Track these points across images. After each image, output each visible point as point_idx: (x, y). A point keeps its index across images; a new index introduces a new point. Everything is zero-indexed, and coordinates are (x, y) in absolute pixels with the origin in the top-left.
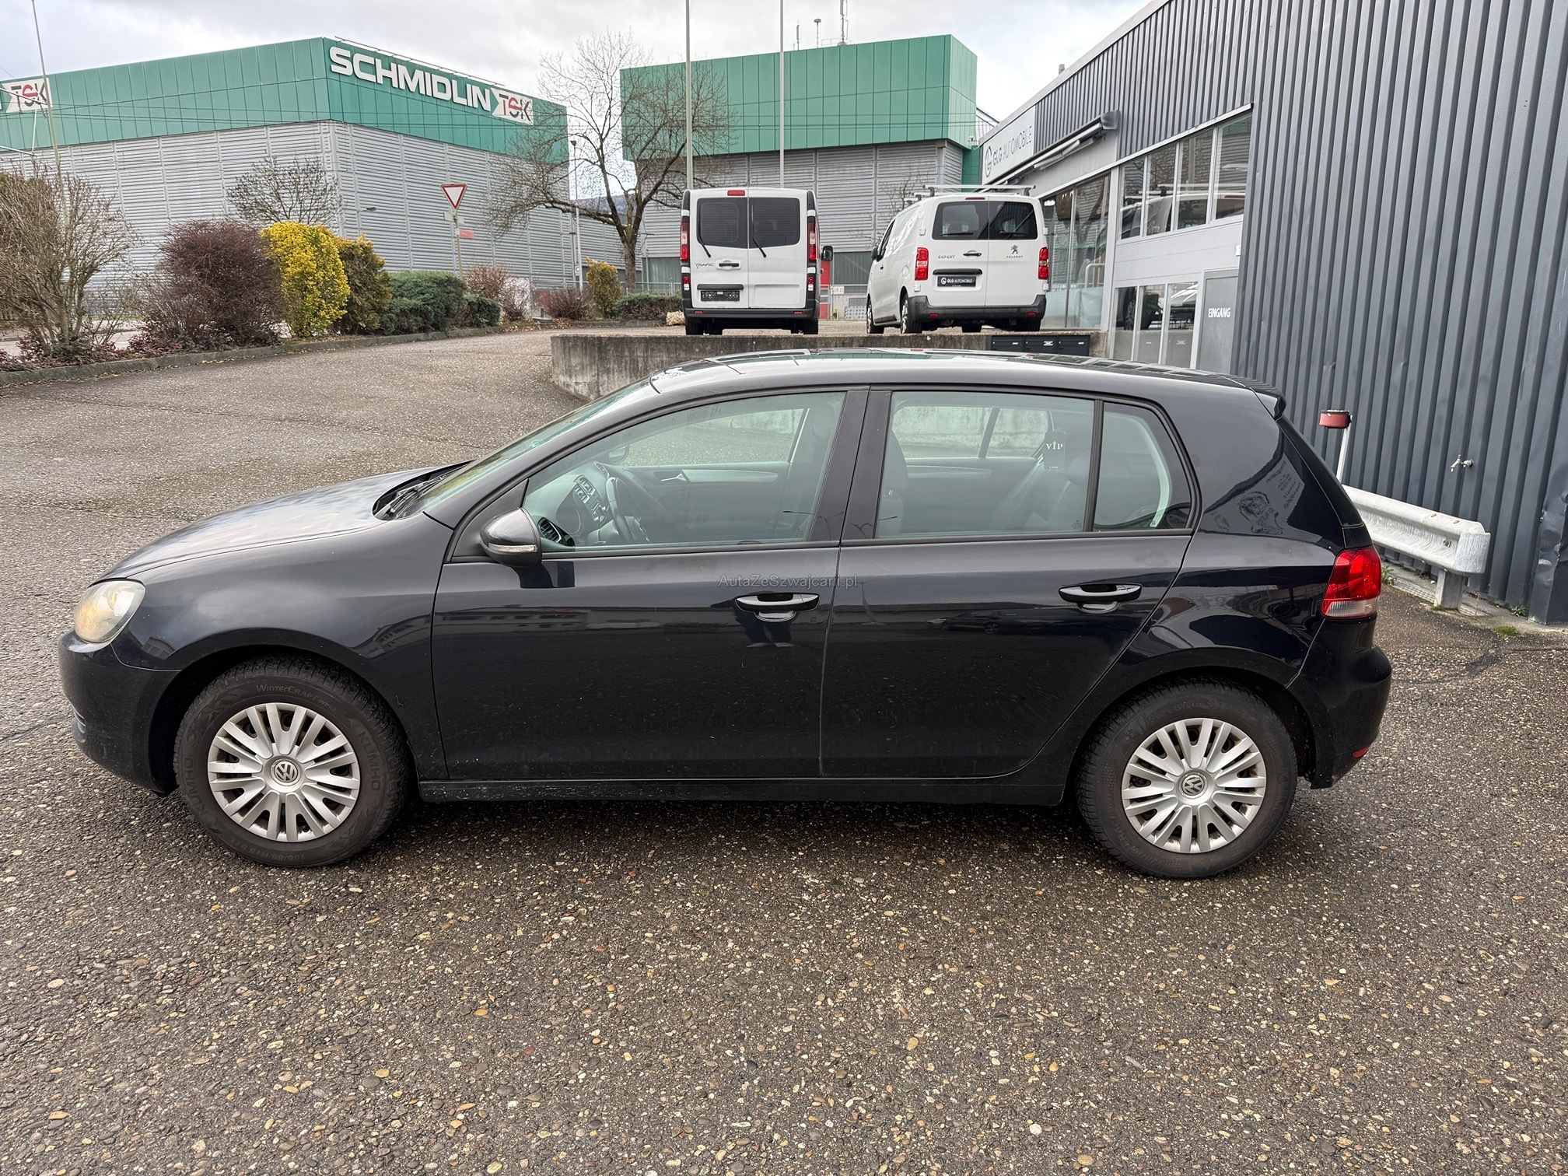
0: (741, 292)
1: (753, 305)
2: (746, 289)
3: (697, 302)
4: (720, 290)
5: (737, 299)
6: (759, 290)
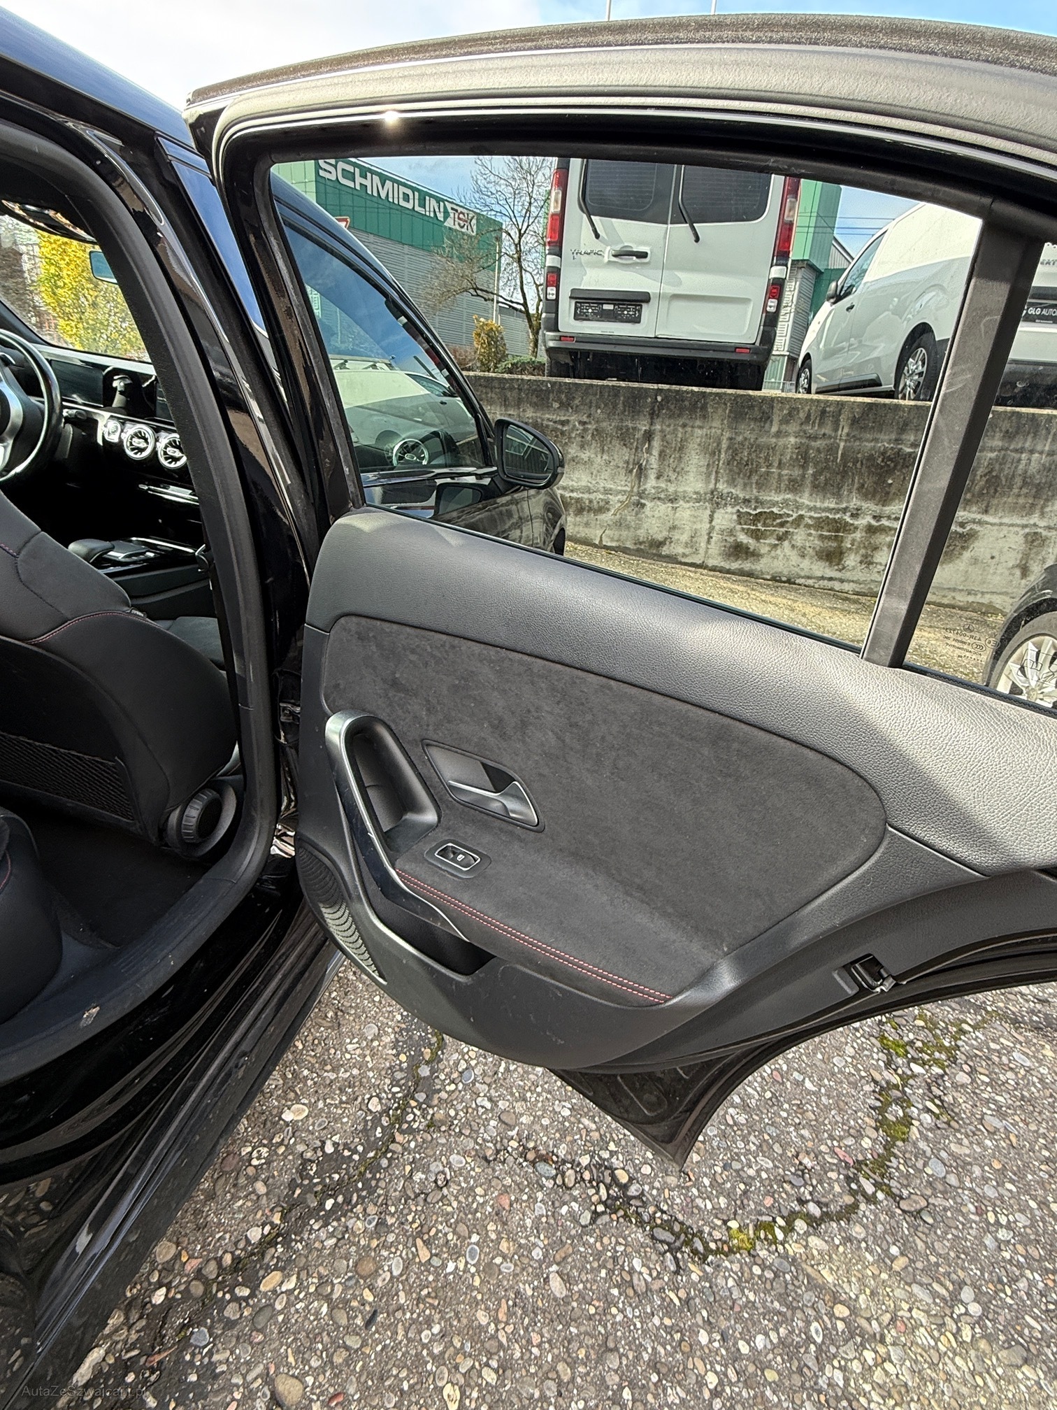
0: (644, 306)
1: (665, 332)
2: (654, 301)
3: (568, 323)
4: (608, 301)
5: (637, 320)
6: (678, 304)
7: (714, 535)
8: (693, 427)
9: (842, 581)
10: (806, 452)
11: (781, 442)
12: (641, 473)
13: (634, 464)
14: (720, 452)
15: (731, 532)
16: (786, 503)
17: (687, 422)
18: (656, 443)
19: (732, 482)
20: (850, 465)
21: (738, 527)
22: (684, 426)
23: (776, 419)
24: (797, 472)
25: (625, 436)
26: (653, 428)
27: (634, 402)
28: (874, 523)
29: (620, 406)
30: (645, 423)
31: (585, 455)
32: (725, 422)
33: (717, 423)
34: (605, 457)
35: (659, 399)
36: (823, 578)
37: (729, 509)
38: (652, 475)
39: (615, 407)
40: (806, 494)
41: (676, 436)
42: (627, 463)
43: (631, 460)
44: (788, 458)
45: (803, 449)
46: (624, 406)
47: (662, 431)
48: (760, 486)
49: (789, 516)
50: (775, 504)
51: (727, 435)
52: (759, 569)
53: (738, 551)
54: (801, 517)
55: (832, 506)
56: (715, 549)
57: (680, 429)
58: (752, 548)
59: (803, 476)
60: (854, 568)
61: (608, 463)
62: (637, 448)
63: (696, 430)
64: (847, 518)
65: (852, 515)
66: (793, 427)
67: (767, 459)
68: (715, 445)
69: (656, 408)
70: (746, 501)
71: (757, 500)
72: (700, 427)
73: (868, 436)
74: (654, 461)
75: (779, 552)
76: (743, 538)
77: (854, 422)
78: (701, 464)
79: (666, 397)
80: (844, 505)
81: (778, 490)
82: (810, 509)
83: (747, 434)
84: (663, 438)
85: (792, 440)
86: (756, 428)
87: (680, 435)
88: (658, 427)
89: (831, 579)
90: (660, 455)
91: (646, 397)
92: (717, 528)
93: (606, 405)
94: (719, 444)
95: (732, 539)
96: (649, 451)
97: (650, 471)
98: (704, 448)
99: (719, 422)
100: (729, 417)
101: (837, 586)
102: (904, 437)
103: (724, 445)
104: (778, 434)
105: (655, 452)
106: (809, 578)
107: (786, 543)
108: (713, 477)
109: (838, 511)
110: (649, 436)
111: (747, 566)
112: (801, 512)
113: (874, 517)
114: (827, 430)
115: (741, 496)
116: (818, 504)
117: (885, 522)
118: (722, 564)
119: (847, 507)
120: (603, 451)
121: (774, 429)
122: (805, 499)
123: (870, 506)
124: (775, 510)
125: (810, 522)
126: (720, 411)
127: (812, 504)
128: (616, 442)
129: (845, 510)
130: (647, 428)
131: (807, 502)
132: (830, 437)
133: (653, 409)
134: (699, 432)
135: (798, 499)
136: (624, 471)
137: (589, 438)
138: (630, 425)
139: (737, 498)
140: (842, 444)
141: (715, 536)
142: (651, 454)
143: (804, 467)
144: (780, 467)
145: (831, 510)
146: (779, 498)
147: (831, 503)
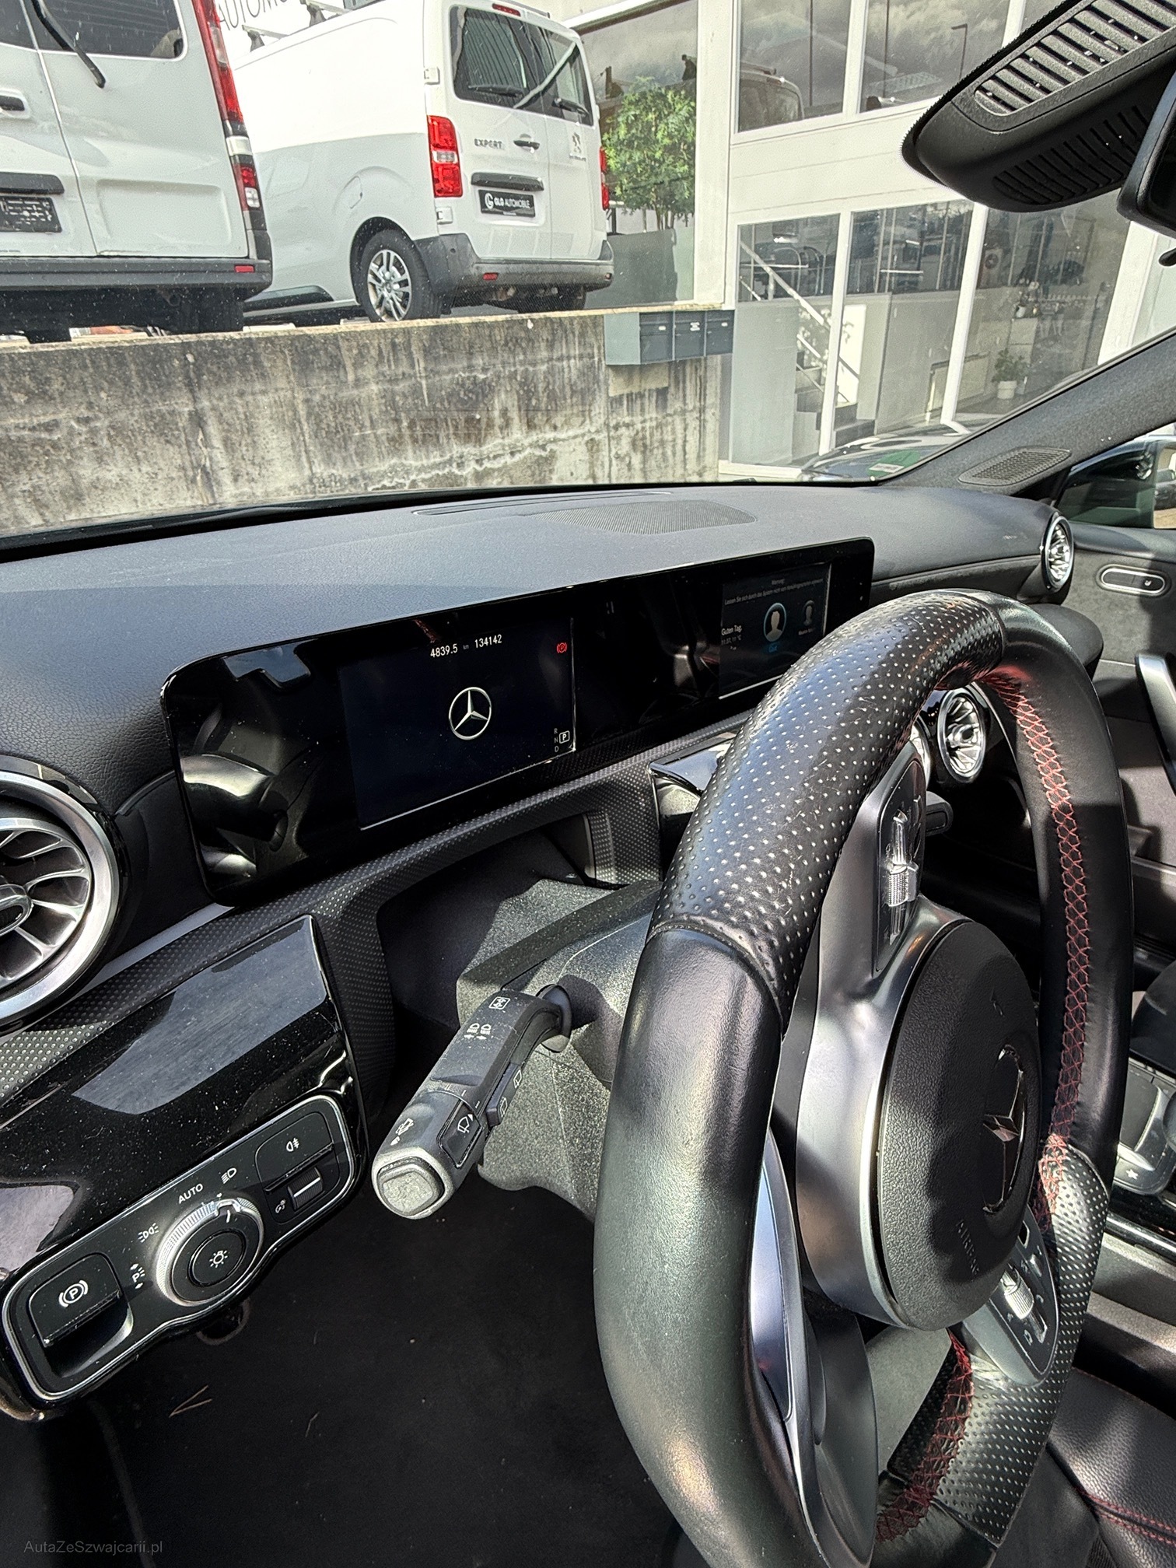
0: (57, 201)
1: (116, 246)
2: (69, 192)
5: (55, 226)
6: (112, 195)
8: (253, 394)
10: (394, 401)
11: (364, 393)
12: (209, 479)
13: (193, 468)
14: (300, 422)
16: (393, 469)
17: (243, 387)
18: (213, 429)
19: (328, 460)
20: (438, 405)
22: (241, 394)
23: (348, 363)
24: (392, 429)
25: (162, 427)
26: (199, 406)
27: (154, 369)
28: (477, 468)
29: (135, 380)
30: (185, 400)
31: (111, 474)
32: (292, 378)
33: (282, 383)
34: (145, 468)
35: (190, 358)
38: (226, 478)
39: (127, 382)
40: (410, 453)
41: (237, 413)
42: (183, 468)
43: (187, 464)
44: (377, 411)
45: (389, 395)
46: (142, 380)
47: (214, 409)
50: (383, 475)
51: (300, 396)
55: (438, 460)
57: (237, 400)
59: (400, 431)
61: (153, 477)
62: (188, 443)
63: (259, 397)
66: (369, 372)
67: (356, 420)
68: (290, 413)
69: (192, 374)
72: (264, 392)
73: (444, 368)
74: (220, 456)
77: (426, 352)
78: (284, 444)
79: (200, 354)
80: (447, 457)
81: (381, 456)
82: (420, 470)
83: (323, 390)
84: (220, 418)
85: (374, 388)
86: (330, 380)
87: (241, 410)
88: (206, 403)
90: (225, 445)
91: (170, 358)
93: (111, 383)
94: (295, 411)
96: (207, 443)
97: (221, 473)
98: (279, 421)
99: (285, 381)
100: (294, 370)
102: (474, 362)
103: (302, 411)
104: (358, 383)
105: (217, 442)
108: (304, 459)
109: (444, 464)
110: (198, 420)
112: (413, 477)
113: (477, 462)
114: (404, 367)
115: (345, 476)
116: (425, 462)
117: (487, 464)
119: (451, 457)
120: (138, 460)
121: (351, 377)
122: (411, 461)
123: (469, 450)
126: (279, 363)
127: (418, 464)
128: (152, 441)
130: (191, 408)
132: (410, 376)
133: (187, 377)
134: (264, 400)
135: (404, 462)
136: (183, 484)
137: (106, 443)
138: (164, 409)
140: (424, 382)
142: (213, 447)
143: (397, 421)
144: (373, 427)
145: (436, 466)
146: (384, 467)
147: (436, 458)
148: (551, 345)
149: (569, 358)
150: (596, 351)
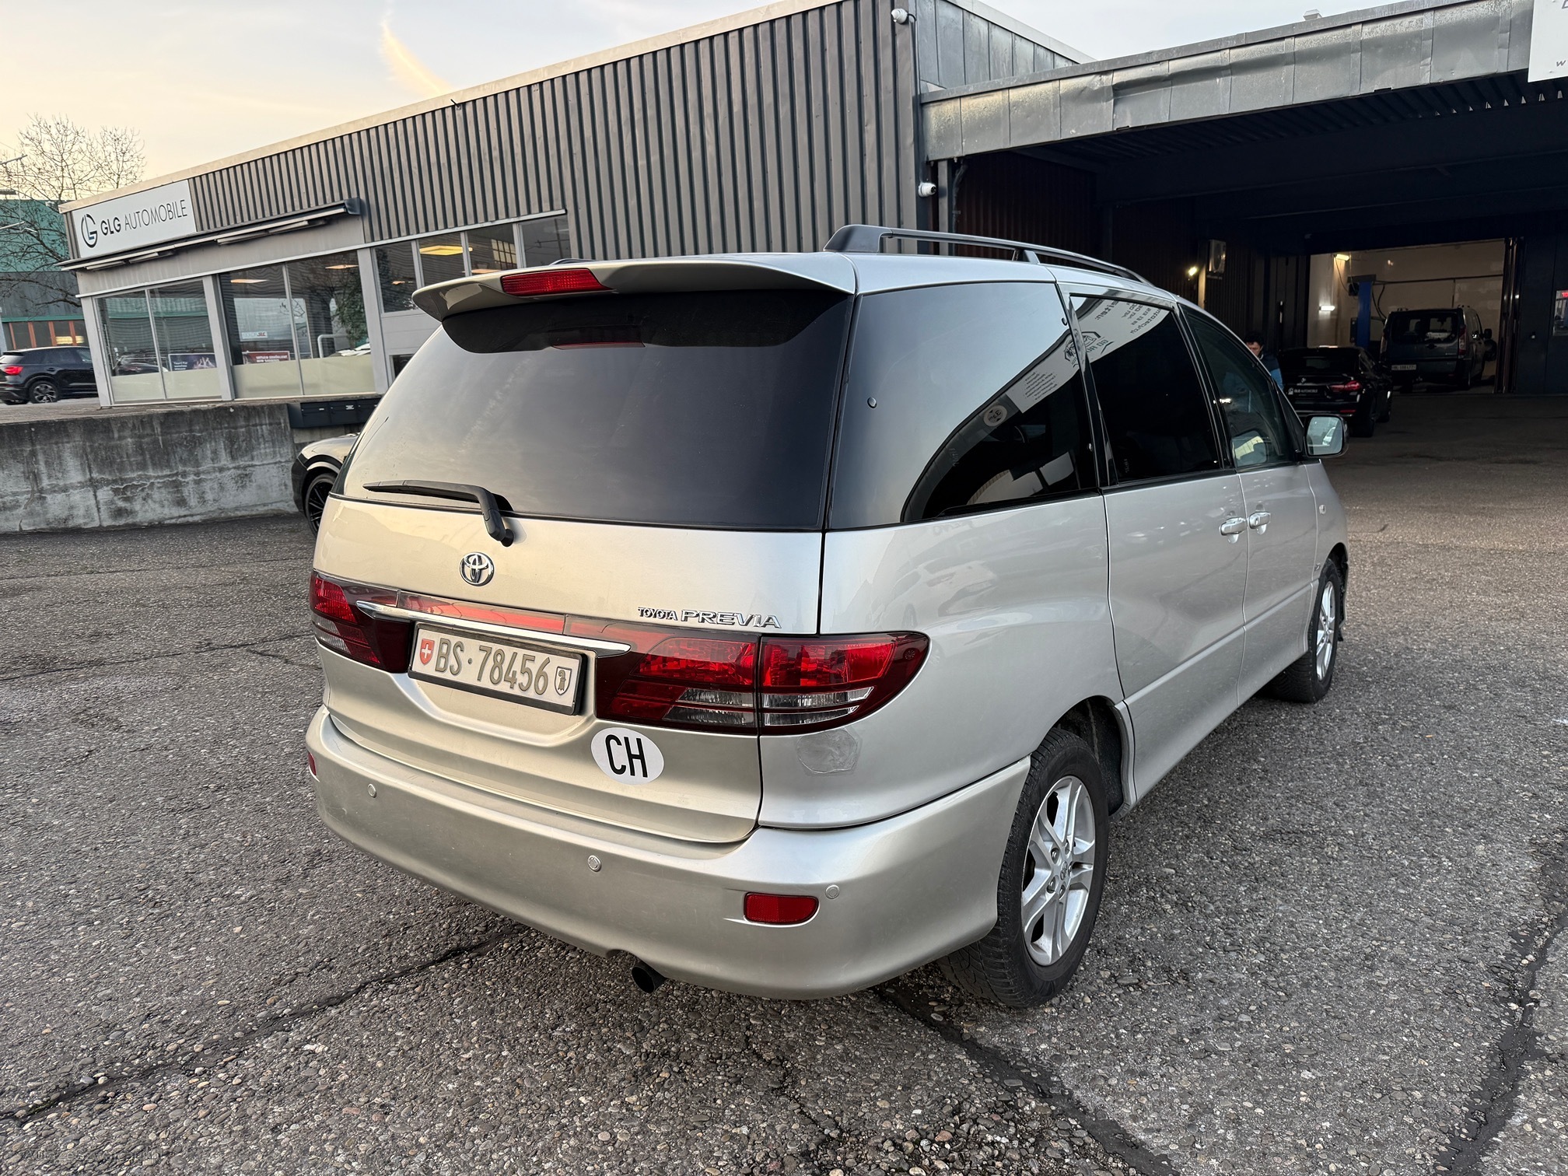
7: (101, 506)
8: (60, 443)
9: (192, 515)
10: (141, 446)
11: (123, 442)
12: (36, 477)
13: (28, 473)
14: (86, 455)
15: (112, 502)
16: (140, 476)
17: (57, 440)
18: (41, 457)
19: (100, 472)
20: (170, 448)
21: (116, 498)
22: (54, 443)
23: (114, 430)
24: (140, 458)
25: (16, 456)
26: (35, 448)
27: (16, 434)
28: (196, 478)
29: (6, 438)
30: (28, 446)
35: (33, 429)
36: (180, 517)
37: (105, 488)
38: (44, 477)
40: (151, 470)
41: (53, 452)
42: (23, 472)
43: (26, 471)
44: (131, 450)
45: (138, 444)
46: (9, 438)
47: (42, 449)
48: (120, 470)
49: (145, 484)
50: (133, 479)
51: (88, 444)
52: (138, 520)
53: (119, 513)
54: (153, 483)
55: (169, 473)
56: (105, 514)
58: (129, 509)
59: (144, 460)
60: (196, 506)
62: (27, 463)
64: (180, 478)
65: (182, 477)
66: (127, 433)
67: (118, 454)
68: (81, 451)
69: (33, 435)
70: (115, 481)
71: (121, 479)
73: (174, 431)
74: (43, 468)
75: (147, 507)
76: (121, 504)
77: (162, 424)
78: (76, 464)
79: (37, 427)
80: (175, 472)
81: (133, 471)
82: (157, 477)
83: (100, 442)
84: (45, 454)
85: (129, 440)
87: (55, 449)
88: (38, 447)
89: (185, 516)
90: (46, 464)
91: (23, 430)
92: (101, 501)
94: (84, 450)
95: (113, 506)
96: (37, 463)
97: (42, 475)
98: (75, 454)
99: (79, 437)
101: (190, 519)
102: (193, 428)
103: (88, 450)
104: (120, 438)
105: (42, 463)
106: (172, 518)
107: (150, 501)
108: (87, 470)
109: (173, 475)
110: (34, 454)
111: (130, 521)
112: (152, 481)
113: (195, 475)
114: (148, 431)
115: (110, 478)
116: (160, 474)
117: (202, 476)
118: (113, 523)
121: (116, 435)
122: (151, 473)
123: (190, 469)
124: (135, 483)
125: (159, 485)
127: (156, 475)
128: (10, 462)
129: (177, 474)
130: (31, 449)
131: (152, 474)
132: (152, 435)
133: (31, 436)
134: (68, 446)
135: (146, 473)
136: (22, 478)
138: (18, 450)
139: (108, 480)
140: (160, 438)
141: (103, 508)
142: (39, 465)
143: (143, 454)
144: (128, 456)
145: (169, 476)
146: (135, 475)
147: (167, 472)
148: (247, 419)
149: (261, 425)
150: (282, 421)
